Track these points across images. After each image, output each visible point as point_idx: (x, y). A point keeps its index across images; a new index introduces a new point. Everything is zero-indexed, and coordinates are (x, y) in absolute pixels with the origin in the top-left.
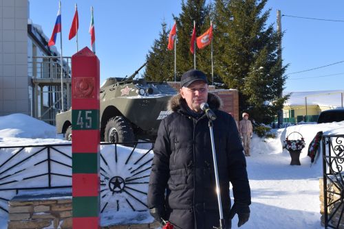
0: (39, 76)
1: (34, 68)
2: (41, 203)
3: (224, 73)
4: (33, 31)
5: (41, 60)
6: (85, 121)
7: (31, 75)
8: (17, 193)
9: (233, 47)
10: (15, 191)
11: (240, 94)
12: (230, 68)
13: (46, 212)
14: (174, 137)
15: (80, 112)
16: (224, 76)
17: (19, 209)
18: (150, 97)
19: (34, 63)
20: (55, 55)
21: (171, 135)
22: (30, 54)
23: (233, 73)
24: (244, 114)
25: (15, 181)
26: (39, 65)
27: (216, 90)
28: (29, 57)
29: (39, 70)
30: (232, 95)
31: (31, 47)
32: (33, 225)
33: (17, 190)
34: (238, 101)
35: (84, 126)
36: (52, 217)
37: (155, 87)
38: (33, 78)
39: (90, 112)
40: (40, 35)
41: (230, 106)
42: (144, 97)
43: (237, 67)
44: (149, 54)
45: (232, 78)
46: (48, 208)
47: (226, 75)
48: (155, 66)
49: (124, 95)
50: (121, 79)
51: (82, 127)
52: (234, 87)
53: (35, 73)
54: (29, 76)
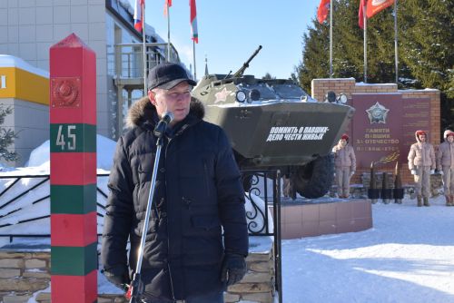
0: (125, 74)
1: (118, 62)
2: (34, 256)
3: (415, 61)
4: (114, 6)
5: (130, 50)
6: (67, 139)
7: (112, 73)
8: (11, 240)
9: (432, 15)
10: (9, 238)
11: (443, 97)
12: (426, 51)
13: (41, 269)
14: (137, 164)
15: (60, 128)
16: (414, 67)
17: (6, 263)
18: (255, 104)
19: (118, 55)
20: (154, 40)
21: (133, 161)
22: (111, 41)
23: (432, 59)
24: (446, 133)
25: (8, 225)
26: (125, 58)
27: (399, 92)
28: (110, 46)
29: (125, 65)
30: (428, 100)
31: (113, 31)
32: (23, 286)
33: (12, 236)
34: (439, 109)
35: (66, 146)
36: (48, 276)
37: (271, 88)
38: (115, 77)
39: (74, 127)
40: (127, 11)
41: (424, 119)
42: (243, 105)
43: (439, 49)
44: (308, 32)
45: (429, 69)
46: (43, 264)
47: (417, 64)
48: (317, 52)
49: (219, 103)
50: (224, 76)
51: (63, 148)
52: (434, 86)
53: (118, 70)
54: (108, 76)
